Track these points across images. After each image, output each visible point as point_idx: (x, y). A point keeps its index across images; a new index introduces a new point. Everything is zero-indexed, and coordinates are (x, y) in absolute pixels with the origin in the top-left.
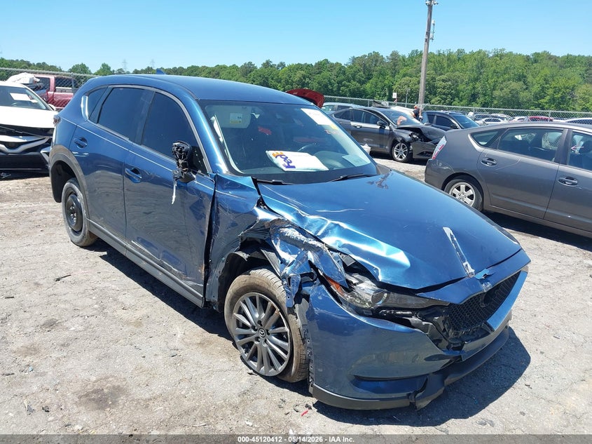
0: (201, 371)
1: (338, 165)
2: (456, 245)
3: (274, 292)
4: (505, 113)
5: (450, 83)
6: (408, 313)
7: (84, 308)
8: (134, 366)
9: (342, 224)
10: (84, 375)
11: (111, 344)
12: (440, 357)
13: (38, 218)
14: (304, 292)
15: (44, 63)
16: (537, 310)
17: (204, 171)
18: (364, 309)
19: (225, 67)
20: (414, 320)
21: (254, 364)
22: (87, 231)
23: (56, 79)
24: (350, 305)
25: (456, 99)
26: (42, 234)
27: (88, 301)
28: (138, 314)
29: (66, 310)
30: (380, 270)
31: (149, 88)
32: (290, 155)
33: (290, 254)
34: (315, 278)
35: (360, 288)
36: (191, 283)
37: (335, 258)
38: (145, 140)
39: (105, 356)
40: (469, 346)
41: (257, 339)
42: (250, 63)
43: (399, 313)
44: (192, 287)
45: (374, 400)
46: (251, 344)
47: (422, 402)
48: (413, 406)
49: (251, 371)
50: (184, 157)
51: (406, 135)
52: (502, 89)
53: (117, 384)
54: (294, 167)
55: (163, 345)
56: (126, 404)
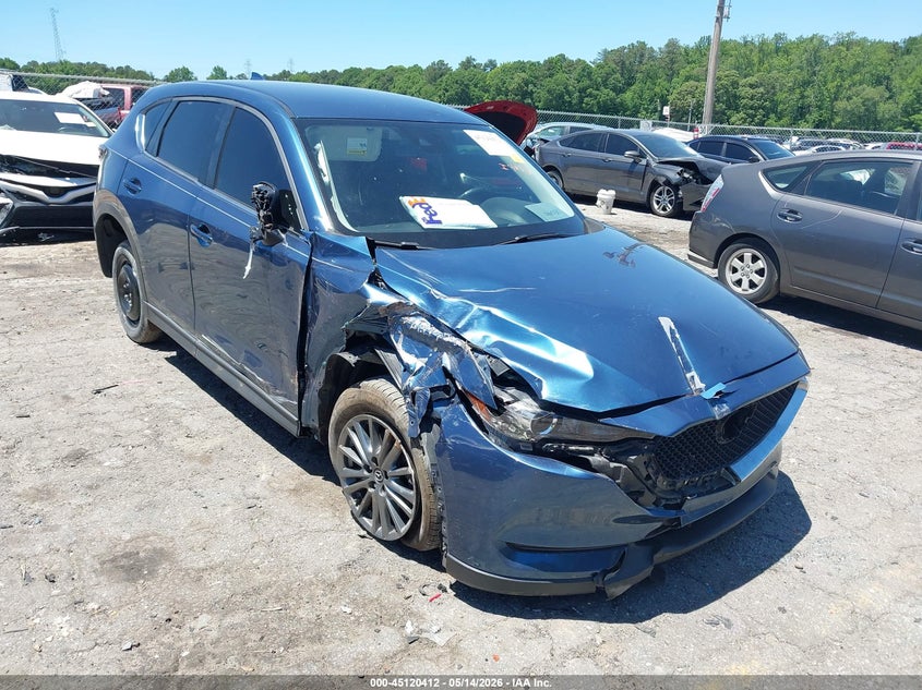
0: (287, 531)
1: (518, 220)
2: (678, 345)
3: (393, 415)
4: (854, 137)
5: (762, 90)
6: (587, 448)
7: (129, 433)
8: (189, 521)
9: (495, 311)
10: (113, 532)
11: (161, 486)
12: (644, 519)
13: (85, 300)
14: (435, 415)
15: (128, 67)
16: (840, 451)
17: (298, 227)
18: (520, 441)
19: (402, 69)
20: (596, 459)
21: (368, 522)
22: (146, 320)
23: (132, 90)
24: (498, 435)
25: (772, 116)
26: (86, 324)
27: (138, 424)
28: (208, 445)
29: (103, 435)
30: (544, 382)
31: (228, 101)
32: (437, 203)
33: (417, 356)
34: (452, 394)
35: (513, 408)
36: (282, 399)
37: (481, 363)
38: (219, 181)
39: (150, 504)
40: (693, 504)
41: (372, 484)
42: (441, 62)
43: (573, 448)
44: (283, 404)
45: (543, 582)
46: (364, 491)
47: (616, 587)
48: (601, 593)
49: (364, 533)
50: (267, 206)
51: (673, 174)
52: (849, 98)
53: (159, 546)
54: (439, 222)
55: (238, 490)
56: (169, 575)
